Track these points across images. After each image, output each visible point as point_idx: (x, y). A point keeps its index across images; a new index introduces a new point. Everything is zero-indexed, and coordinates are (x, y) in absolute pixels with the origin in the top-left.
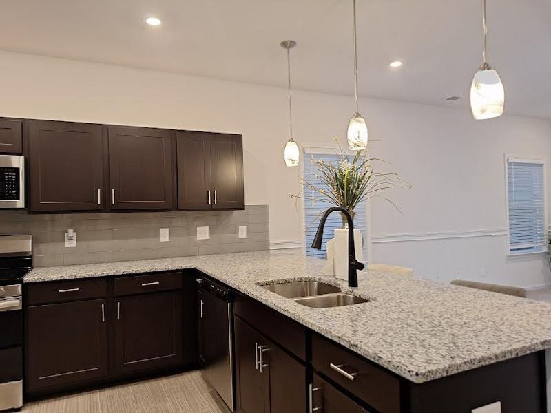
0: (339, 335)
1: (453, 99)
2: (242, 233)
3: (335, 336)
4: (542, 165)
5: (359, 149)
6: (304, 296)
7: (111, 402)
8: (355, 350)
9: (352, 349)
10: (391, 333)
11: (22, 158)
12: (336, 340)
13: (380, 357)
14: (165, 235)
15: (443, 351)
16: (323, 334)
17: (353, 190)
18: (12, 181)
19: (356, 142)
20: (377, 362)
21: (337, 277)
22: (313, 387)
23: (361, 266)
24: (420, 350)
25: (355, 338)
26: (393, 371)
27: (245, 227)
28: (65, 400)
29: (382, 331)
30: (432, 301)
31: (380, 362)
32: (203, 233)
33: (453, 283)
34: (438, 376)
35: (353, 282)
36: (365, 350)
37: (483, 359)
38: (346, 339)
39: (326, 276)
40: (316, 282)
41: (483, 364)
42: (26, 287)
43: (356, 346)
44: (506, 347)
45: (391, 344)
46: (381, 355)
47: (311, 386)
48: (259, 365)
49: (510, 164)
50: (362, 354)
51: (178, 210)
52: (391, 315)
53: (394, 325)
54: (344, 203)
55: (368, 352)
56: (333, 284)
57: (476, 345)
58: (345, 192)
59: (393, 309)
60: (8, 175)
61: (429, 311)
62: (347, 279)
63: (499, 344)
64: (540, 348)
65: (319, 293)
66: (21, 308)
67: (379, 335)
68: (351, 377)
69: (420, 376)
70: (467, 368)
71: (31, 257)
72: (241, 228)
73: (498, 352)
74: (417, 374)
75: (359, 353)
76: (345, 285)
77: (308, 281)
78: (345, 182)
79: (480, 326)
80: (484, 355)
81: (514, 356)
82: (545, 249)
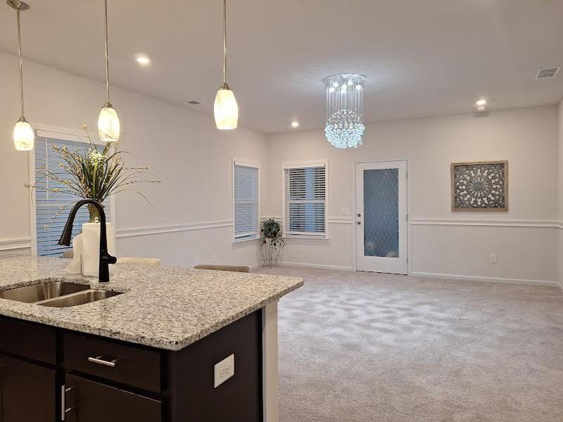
0: (99, 327)
3: (95, 329)
4: (258, 169)
5: (110, 140)
6: (43, 299)
8: (117, 337)
9: (114, 337)
10: (150, 316)
12: (96, 333)
13: (143, 337)
15: (195, 322)
16: (80, 330)
17: (102, 182)
19: (107, 133)
20: (140, 343)
21: (85, 274)
22: (66, 388)
23: (113, 260)
24: (176, 324)
25: (115, 327)
26: (156, 346)
29: (141, 316)
30: (180, 284)
31: (143, 342)
33: (196, 267)
34: (193, 341)
35: (104, 276)
36: (127, 335)
37: (224, 321)
38: (107, 329)
39: (71, 275)
40: (59, 283)
41: (224, 325)
43: (119, 333)
44: (239, 310)
45: (151, 325)
46: (143, 335)
47: (63, 387)
49: (236, 166)
50: (125, 340)
52: (147, 301)
53: (151, 309)
54: (92, 195)
55: (131, 335)
56: (81, 282)
57: (219, 312)
58: (93, 184)
59: (148, 295)
61: (180, 293)
62: (97, 274)
63: (234, 309)
64: (259, 307)
65: (62, 294)
67: (139, 319)
68: (112, 364)
69: (179, 344)
70: (213, 331)
73: (234, 314)
74: (177, 343)
75: (121, 339)
76: (95, 282)
77: (49, 283)
78: (94, 173)
79: (220, 298)
80: (225, 318)
81: (244, 315)
82: (258, 237)
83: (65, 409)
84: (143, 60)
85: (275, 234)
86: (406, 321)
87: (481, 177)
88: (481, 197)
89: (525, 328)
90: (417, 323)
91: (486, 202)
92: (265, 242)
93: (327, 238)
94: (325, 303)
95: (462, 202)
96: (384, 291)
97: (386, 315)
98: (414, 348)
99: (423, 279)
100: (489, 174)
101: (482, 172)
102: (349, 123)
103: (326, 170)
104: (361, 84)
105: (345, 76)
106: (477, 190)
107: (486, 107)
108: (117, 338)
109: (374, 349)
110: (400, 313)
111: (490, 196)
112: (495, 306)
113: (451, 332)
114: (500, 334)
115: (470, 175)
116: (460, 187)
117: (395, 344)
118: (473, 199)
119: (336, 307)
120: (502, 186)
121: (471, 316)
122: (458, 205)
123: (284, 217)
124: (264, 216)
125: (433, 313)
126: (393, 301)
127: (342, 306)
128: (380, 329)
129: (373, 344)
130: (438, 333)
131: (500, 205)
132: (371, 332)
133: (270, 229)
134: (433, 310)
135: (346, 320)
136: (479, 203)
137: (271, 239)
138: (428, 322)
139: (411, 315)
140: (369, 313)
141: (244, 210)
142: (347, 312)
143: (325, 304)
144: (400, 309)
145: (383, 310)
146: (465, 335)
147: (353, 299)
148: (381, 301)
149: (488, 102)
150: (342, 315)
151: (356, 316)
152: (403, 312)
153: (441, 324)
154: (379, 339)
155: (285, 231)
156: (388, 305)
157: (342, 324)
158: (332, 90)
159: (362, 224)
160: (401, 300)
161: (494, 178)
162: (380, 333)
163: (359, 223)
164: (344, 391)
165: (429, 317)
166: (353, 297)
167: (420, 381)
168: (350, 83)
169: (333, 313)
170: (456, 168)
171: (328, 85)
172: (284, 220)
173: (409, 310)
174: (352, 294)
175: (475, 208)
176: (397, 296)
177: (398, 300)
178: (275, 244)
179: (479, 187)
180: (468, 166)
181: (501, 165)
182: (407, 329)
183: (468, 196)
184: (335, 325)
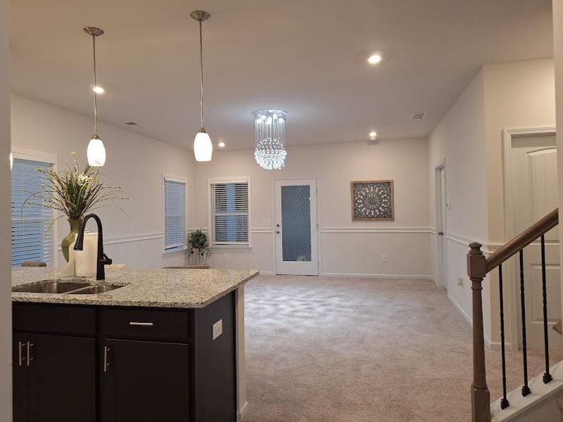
3: (134, 303)
4: (184, 184)
9: (152, 306)
23: (109, 262)
25: (152, 299)
31: (176, 306)
35: (101, 275)
38: (146, 301)
40: (55, 284)
43: (156, 303)
47: (106, 348)
48: (25, 360)
49: (166, 181)
55: (166, 303)
68: (150, 324)
82: (186, 248)
83: (107, 363)
84: (99, 90)
85: (202, 244)
86: (321, 310)
87: (374, 193)
88: (374, 209)
89: (408, 308)
90: (330, 310)
91: (378, 213)
92: (193, 252)
93: (250, 246)
94: (254, 301)
95: (360, 214)
96: (302, 289)
97: (305, 307)
98: (329, 328)
99: (331, 278)
100: (379, 191)
101: (374, 189)
102: (274, 149)
103: (249, 185)
104: (282, 117)
105: (270, 111)
106: (371, 203)
107: (376, 137)
108: (155, 306)
109: (300, 331)
110: (316, 304)
111: (381, 208)
112: (387, 295)
113: (355, 315)
114: (391, 314)
115: (365, 191)
116: (358, 201)
117: (315, 326)
118: (368, 211)
119: (264, 304)
120: (389, 200)
121: (370, 303)
122: (357, 216)
123: (210, 229)
124: (191, 227)
125: (341, 303)
126: (309, 296)
127: (270, 303)
128: (302, 317)
129: (299, 327)
130: (346, 316)
131: (388, 215)
132: (295, 319)
133: (197, 240)
134: (340, 301)
135: (274, 312)
136: (373, 214)
137: (197, 249)
138: (338, 309)
139: (325, 305)
140: (292, 306)
141: (173, 222)
142: (273, 307)
143: (254, 303)
144: (316, 301)
145: (302, 303)
146: (366, 316)
147: (278, 297)
148: (300, 297)
149: (377, 133)
150: (270, 309)
151: (282, 309)
152: (319, 304)
153: (348, 310)
154: (302, 324)
155: (211, 240)
156: (305, 299)
157: (271, 315)
158: (259, 121)
159: (281, 233)
160: (315, 295)
161: (383, 194)
162: (303, 319)
163: (278, 233)
164: (282, 359)
165: (339, 306)
166: (276, 295)
167: (336, 348)
168: (275, 117)
169: (263, 309)
170: (355, 185)
171: (256, 117)
172: (210, 232)
173: (322, 301)
174: (275, 293)
175: (370, 218)
176: (313, 292)
177: (313, 295)
178: (202, 254)
179: (372, 201)
180: (364, 184)
181: (388, 184)
182: (324, 315)
183: (364, 209)
184: (266, 317)
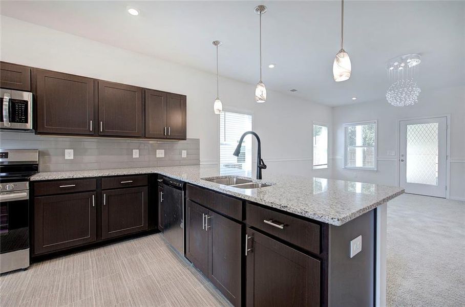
0: (272, 202)
1: (293, 90)
2: (184, 154)
3: (268, 203)
5: (262, 102)
7: (98, 258)
9: (282, 209)
11: (31, 94)
12: (270, 205)
13: (307, 212)
14: (136, 154)
16: (258, 202)
18: (22, 110)
20: (304, 215)
22: (248, 237)
23: (264, 167)
26: (318, 220)
27: (186, 151)
28: (64, 260)
31: (306, 216)
32: (160, 154)
36: (293, 209)
38: (278, 204)
40: (235, 179)
42: (32, 184)
43: (286, 207)
46: (307, 210)
47: (247, 235)
48: (205, 226)
50: (291, 212)
51: (145, 137)
55: (296, 210)
60: (18, 105)
66: (28, 198)
68: (281, 227)
69: (341, 221)
71: (38, 164)
72: (183, 151)
74: (338, 220)
75: (289, 211)
76: (255, 179)
77: (231, 178)
83: (248, 249)
84: (271, 66)
93: (376, 170)
108: (285, 210)
155: (344, 164)
159: (405, 162)
163: (403, 161)
172: (343, 159)
